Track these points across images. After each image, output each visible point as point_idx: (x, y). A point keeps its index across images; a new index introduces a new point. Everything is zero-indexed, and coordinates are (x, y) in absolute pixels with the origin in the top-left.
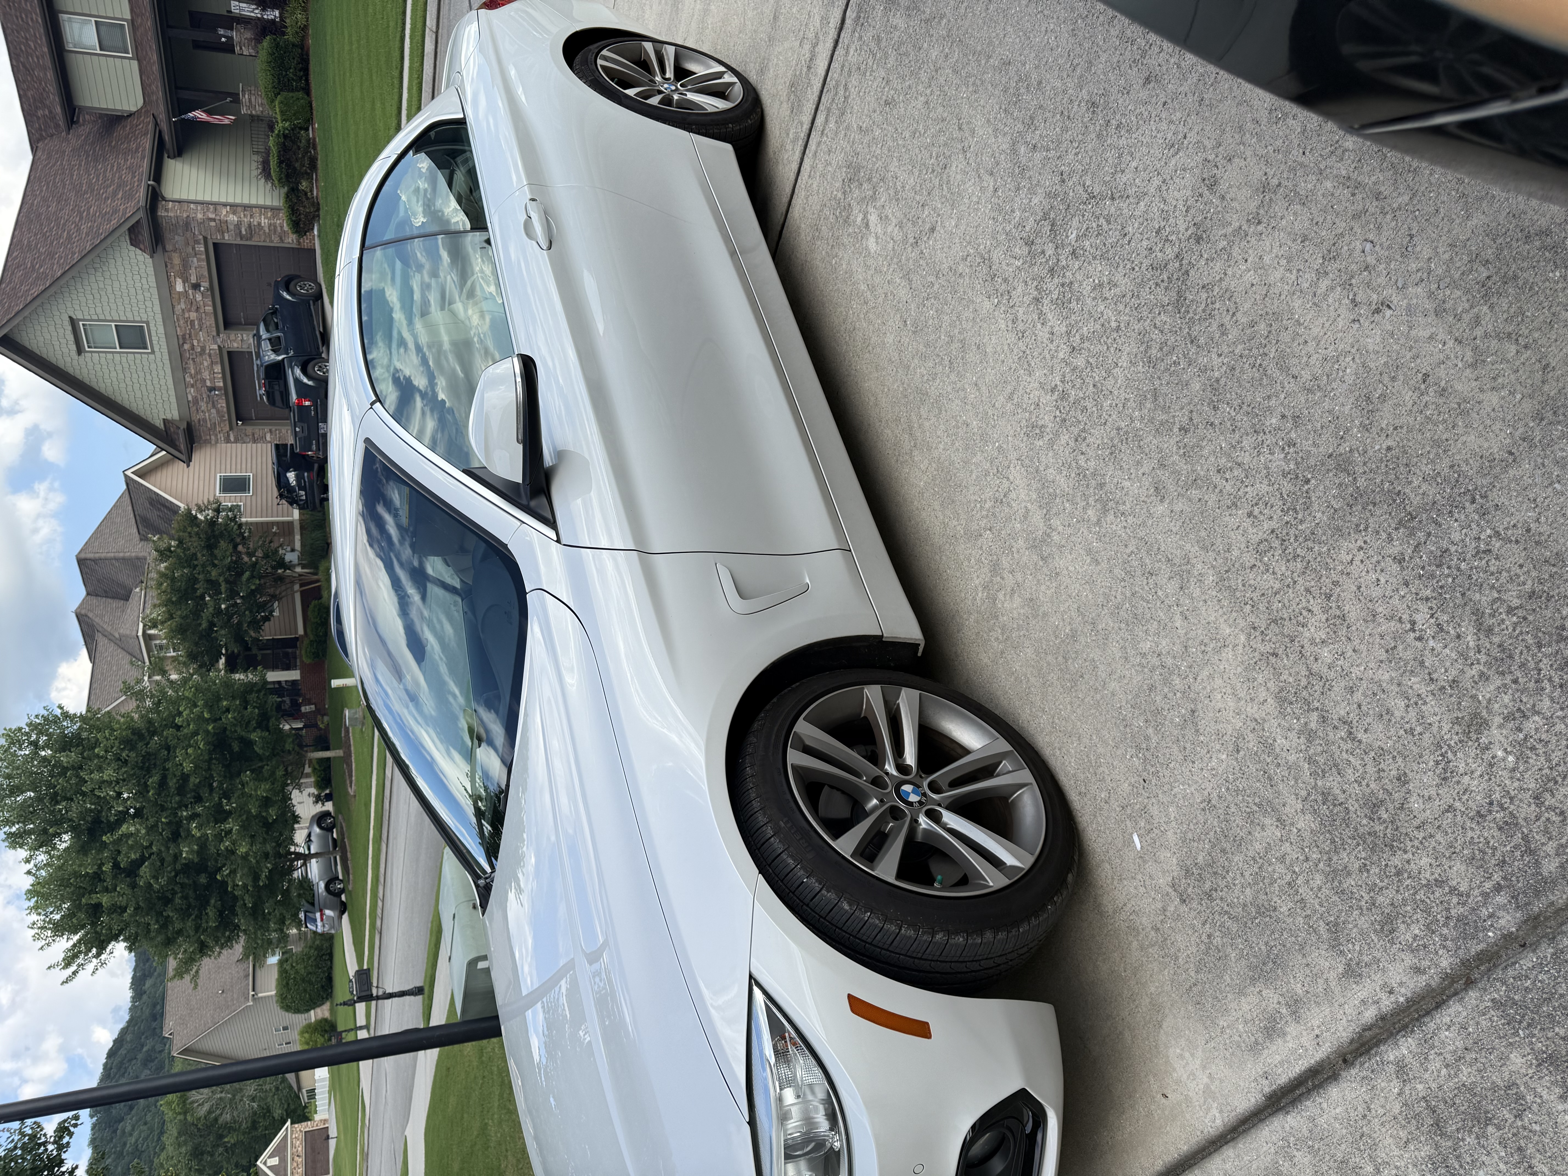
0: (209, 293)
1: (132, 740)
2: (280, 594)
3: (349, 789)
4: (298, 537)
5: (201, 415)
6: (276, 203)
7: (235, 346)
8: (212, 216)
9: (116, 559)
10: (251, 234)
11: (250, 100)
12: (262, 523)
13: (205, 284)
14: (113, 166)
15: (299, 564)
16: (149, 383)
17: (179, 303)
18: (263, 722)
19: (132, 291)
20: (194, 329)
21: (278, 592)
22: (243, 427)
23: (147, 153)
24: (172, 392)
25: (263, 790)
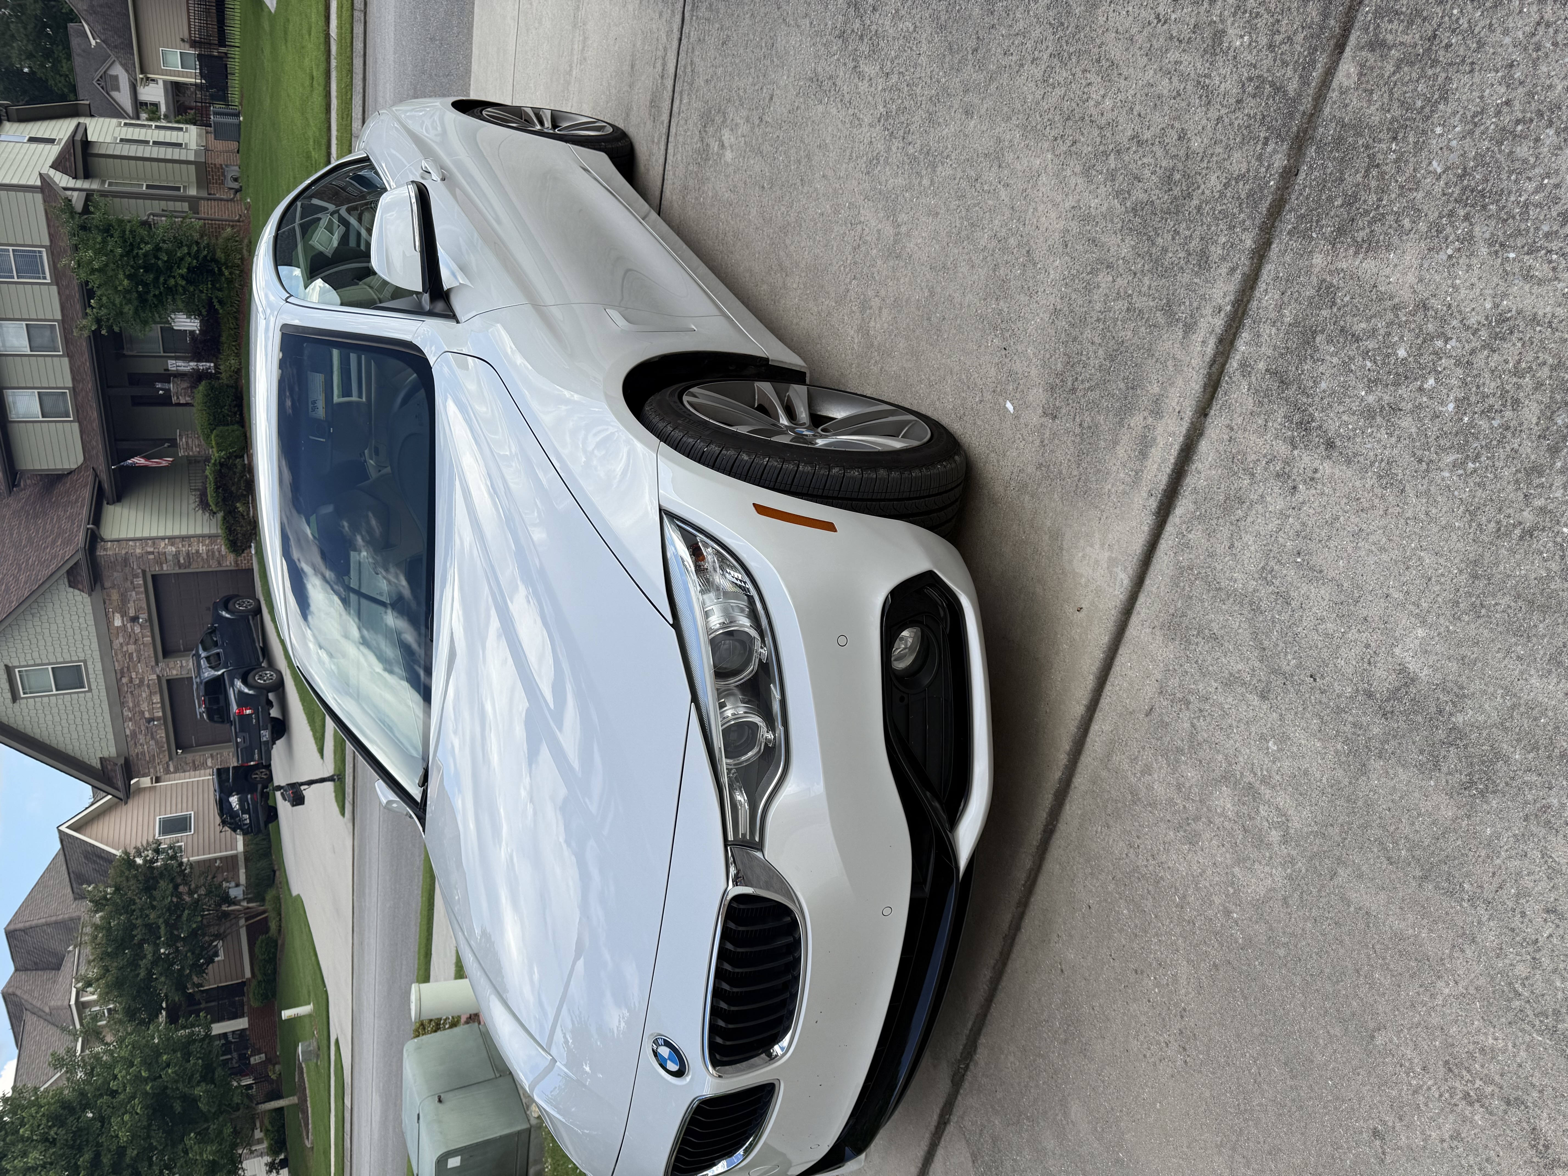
0: (148, 624)
1: (61, 1115)
2: (224, 932)
3: (306, 1142)
4: (242, 872)
5: (139, 749)
6: (213, 531)
7: (174, 673)
8: (150, 549)
9: (48, 924)
10: (189, 562)
11: (187, 443)
12: (204, 861)
13: (143, 617)
14: (52, 519)
15: (244, 899)
16: (86, 722)
17: (117, 638)
18: (208, 1074)
19: (70, 632)
20: (133, 662)
21: (222, 931)
22: (183, 756)
23: (87, 502)
24: (110, 729)
25: (208, 1153)
